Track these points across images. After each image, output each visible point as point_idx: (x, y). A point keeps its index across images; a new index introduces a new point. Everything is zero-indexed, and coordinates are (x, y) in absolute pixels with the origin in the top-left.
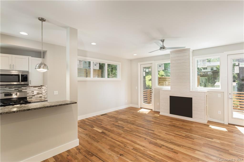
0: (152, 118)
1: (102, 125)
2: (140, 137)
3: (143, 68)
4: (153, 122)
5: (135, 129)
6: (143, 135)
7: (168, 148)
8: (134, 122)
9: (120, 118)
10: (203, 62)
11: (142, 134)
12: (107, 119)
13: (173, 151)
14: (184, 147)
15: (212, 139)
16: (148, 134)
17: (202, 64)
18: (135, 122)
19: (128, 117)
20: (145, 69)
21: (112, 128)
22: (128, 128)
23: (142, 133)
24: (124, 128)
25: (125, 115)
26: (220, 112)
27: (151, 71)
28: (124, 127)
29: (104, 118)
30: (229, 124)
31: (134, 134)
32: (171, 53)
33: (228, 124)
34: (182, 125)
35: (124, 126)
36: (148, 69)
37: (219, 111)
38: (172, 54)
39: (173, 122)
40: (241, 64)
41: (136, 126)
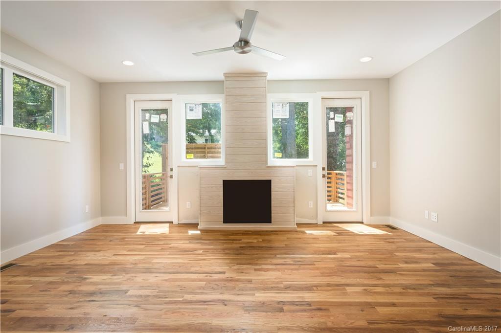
0: (188, 242)
1: (12, 315)
2: (204, 302)
3: (142, 110)
4: (201, 252)
5: (167, 284)
6: (206, 294)
7: (297, 305)
8: (147, 266)
9: (84, 263)
10: (283, 107)
11: (202, 293)
12: (29, 282)
13: (313, 307)
14: (319, 288)
15: (335, 254)
16: (218, 285)
17: (281, 111)
18: (150, 263)
19: (114, 255)
20: (147, 115)
21: (75, 311)
22: (142, 288)
23: (200, 288)
24: (129, 293)
25: (99, 251)
26: (311, 205)
27: (167, 121)
28: (126, 291)
29: (10, 283)
30: (324, 223)
31: (179, 302)
32: (226, 77)
33: (322, 223)
34: (263, 241)
35: (124, 287)
36: (158, 116)
37: (310, 202)
38: (228, 79)
39: (243, 241)
40: (338, 117)
41: (162, 275)
